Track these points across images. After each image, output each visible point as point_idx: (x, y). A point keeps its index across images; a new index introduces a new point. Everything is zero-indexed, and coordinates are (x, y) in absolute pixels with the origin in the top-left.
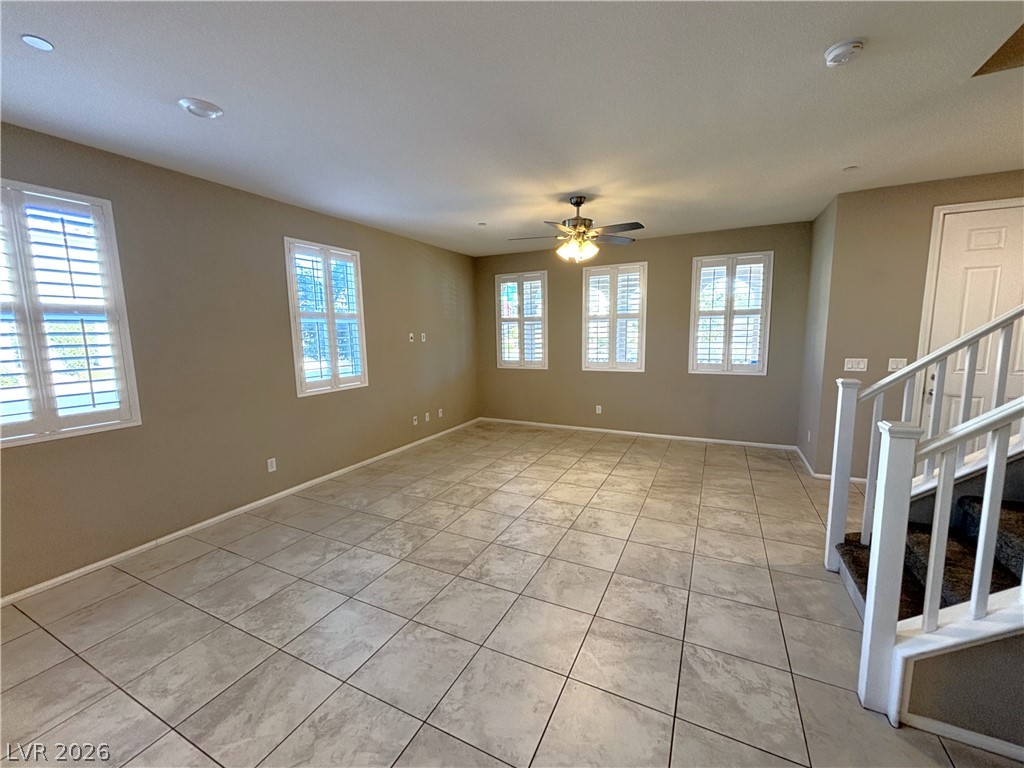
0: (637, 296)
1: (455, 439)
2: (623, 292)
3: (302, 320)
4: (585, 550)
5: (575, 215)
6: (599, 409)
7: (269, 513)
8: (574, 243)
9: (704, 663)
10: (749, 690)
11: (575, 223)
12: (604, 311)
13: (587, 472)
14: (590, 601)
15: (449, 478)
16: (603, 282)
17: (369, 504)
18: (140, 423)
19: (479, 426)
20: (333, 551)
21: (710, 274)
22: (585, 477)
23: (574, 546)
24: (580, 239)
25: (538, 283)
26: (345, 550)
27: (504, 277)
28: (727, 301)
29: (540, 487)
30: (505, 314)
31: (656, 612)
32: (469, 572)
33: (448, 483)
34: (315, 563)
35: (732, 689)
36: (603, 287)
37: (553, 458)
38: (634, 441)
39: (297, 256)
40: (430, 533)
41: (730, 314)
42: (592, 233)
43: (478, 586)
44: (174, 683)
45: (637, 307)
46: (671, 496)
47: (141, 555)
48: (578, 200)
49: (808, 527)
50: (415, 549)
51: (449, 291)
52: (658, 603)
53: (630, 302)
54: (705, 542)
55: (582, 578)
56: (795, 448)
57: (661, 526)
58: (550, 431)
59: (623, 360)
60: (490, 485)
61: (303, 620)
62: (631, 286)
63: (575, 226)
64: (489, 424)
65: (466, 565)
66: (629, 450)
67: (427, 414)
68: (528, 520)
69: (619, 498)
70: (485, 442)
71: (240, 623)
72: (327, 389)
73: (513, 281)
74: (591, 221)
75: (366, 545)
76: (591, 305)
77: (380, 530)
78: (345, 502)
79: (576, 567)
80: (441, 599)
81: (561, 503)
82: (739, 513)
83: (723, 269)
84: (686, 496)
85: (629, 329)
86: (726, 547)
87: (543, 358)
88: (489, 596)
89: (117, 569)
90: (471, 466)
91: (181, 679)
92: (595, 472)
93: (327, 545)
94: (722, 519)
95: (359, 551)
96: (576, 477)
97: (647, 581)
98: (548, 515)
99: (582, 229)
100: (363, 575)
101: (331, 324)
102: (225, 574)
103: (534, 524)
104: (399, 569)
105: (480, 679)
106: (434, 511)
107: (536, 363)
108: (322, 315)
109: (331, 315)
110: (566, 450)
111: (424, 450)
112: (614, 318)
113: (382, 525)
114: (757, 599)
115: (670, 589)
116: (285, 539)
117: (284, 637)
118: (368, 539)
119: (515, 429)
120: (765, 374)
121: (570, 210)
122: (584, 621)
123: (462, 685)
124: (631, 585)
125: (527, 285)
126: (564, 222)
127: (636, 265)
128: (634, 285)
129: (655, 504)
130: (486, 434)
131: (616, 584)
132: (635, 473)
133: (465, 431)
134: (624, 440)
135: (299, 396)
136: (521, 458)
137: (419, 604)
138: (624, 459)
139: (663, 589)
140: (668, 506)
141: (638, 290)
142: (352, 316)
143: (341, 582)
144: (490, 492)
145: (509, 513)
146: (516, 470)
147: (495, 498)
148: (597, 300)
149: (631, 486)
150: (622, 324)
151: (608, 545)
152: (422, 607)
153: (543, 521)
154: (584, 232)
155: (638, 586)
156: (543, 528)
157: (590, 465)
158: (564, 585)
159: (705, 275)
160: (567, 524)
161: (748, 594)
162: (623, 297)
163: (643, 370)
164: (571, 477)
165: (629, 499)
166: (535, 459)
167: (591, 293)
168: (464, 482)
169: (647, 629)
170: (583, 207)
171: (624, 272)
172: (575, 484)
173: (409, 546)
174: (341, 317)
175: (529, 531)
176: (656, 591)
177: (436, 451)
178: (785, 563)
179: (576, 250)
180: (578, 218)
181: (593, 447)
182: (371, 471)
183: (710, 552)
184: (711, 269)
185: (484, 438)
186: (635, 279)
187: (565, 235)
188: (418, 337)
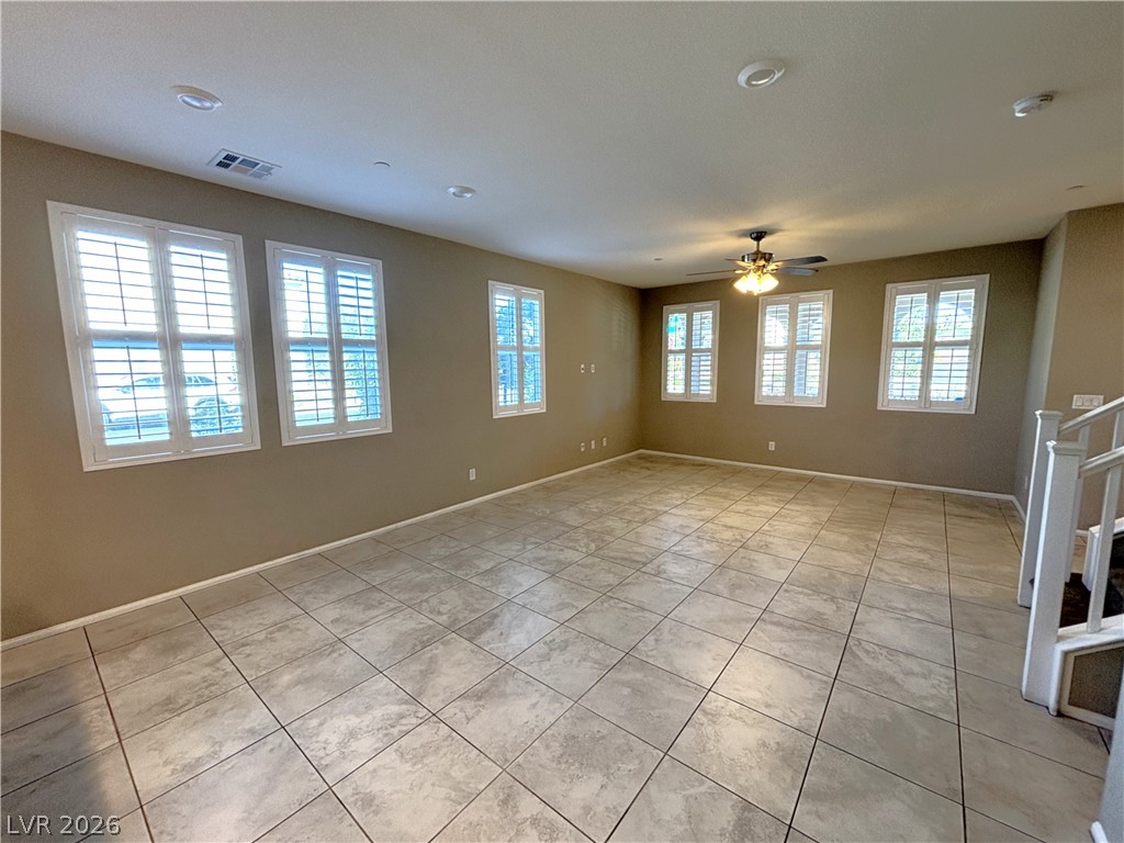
0: (820, 326)
1: (620, 468)
2: (805, 322)
3: (499, 352)
4: (755, 564)
5: (755, 249)
6: (772, 446)
7: (473, 512)
8: (753, 277)
9: (867, 652)
10: (909, 673)
11: (754, 257)
12: (781, 343)
13: (758, 504)
14: (762, 599)
15: (619, 499)
16: (781, 311)
17: (551, 513)
18: (391, 431)
19: (640, 457)
20: (531, 544)
21: (906, 302)
22: (757, 508)
23: (745, 561)
24: (760, 273)
25: (709, 314)
26: (541, 544)
27: (672, 307)
28: (926, 331)
29: (709, 513)
30: (671, 346)
31: (825, 614)
32: (649, 568)
33: (618, 503)
34: (519, 550)
35: (891, 670)
36: (781, 317)
37: (721, 490)
38: (812, 480)
39: (497, 296)
40: (607, 538)
41: (929, 346)
42: (772, 266)
43: (656, 578)
44: (444, 608)
45: (820, 338)
46: (847, 530)
47: (389, 533)
48: (759, 236)
49: (1008, 569)
50: (598, 549)
51: (618, 322)
52: (828, 609)
53: (811, 332)
54: (881, 570)
55: (753, 584)
56: (1011, 498)
57: (835, 553)
58: (717, 467)
59: (802, 394)
60: (659, 508)
61: (521, 585)
62: (813, 315)
63: (754, 261)
64: (650, 456)
65: (645, 564)
66: (803, 489)
67: (593, 442)
68: (698, 537)
69: (792, 528)
70: (649, 472)
71: (474, 581)
72: (515, 413)
73: (680, 312)
74: (771, 254)
75: (556, 541)
76: (767, 335)
77: (565, 532)
78: (531, 510)
79: (747, 576)
80: (627, 584)
81: (731, 527)
82: (925, 551)
83: (924, 296)
84: (865, 532)
85: (810, 362)
86: (904, 576)
87: (712, 391)
88: (668, 587)
89: (376, 540)
90: (638, 491)
91: (448, 607)
92: (766, 505)
93: (525, 539)
94: (903, 554)
95: (551, 545)
96: (746, 508)
97: (817, 592)
98: (718, 536)
99: (762, 262)
100: (559, 562)
101: (520, 355)
102: (453, 551)
103: (705, 542)
104: (590, 560)
105: (666, 636)
106: (610, 523)
107: (704, 395)
108: (513, 348)
109: (520, 348)
110: (734, 485)
111: (589, 475)
112: (793, 350)
113: (567, 529)
114: (932, 617)
115: (840, 601)
116: (490, 533)
117: (509, 594)
118: (556, 538)
119: (679, 463)
120: (973, 412)
121: (751, 244)
122: (756, 613)
123: (653, 638)
124: (800, 593)
125: (697, 316)
126: (743, 257)
127: (820, 294)
128: (818, 315)
129: (829, 536)
130: (649, 465)
131: (786, 591)
132: (812, 508)
133: (628, 463)
134: (799, 478)
135: (494, 417)
136: (687, 488)
137: (609, 585)
138: (799, 496)
139: (833, 599)
140: (845, 539)
141: (820, 319)
142: (536, 349)
143: (543, 565)
144: (658, 514)
145: (678, 530)
146: (683, 498)
147: (665, 518)
148: (774, 330)
149: (805, 519)
150: (801, 356)
151: (779, 563)
152: (612, 588)
153: (711, 540)
154: (764, 266)
155: (806, 594)
156: (714, 544)
157: (761, 499)
158: (734, 587)
159: (901, 303)
160: (739, 544)
161: (921, 612)
162: (803, 328)
163: (824, 406)
164: (740, 507)
165: (802, 529)
166: (702, 490)
167: (767, 323)
168: (634, 503)
169: (813, 624)
170: (763, 242)
171: (804, 301)
172: (746, 513)
173: (593, 546)
174: (528, 349)
175: (700, 545)
176: (826, 600)
177: (602, 477)
178: (970, 595)
179: (754, 283)
180: (758, 252)
181: (764, 483)
182: (545, 488)
183: (886, 578)
184: (908, 298)
185: (648, 469)
186: (818, 309)
187: (744, 269)
188: (588, 369)
